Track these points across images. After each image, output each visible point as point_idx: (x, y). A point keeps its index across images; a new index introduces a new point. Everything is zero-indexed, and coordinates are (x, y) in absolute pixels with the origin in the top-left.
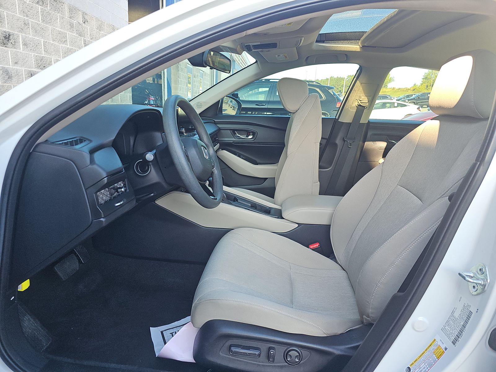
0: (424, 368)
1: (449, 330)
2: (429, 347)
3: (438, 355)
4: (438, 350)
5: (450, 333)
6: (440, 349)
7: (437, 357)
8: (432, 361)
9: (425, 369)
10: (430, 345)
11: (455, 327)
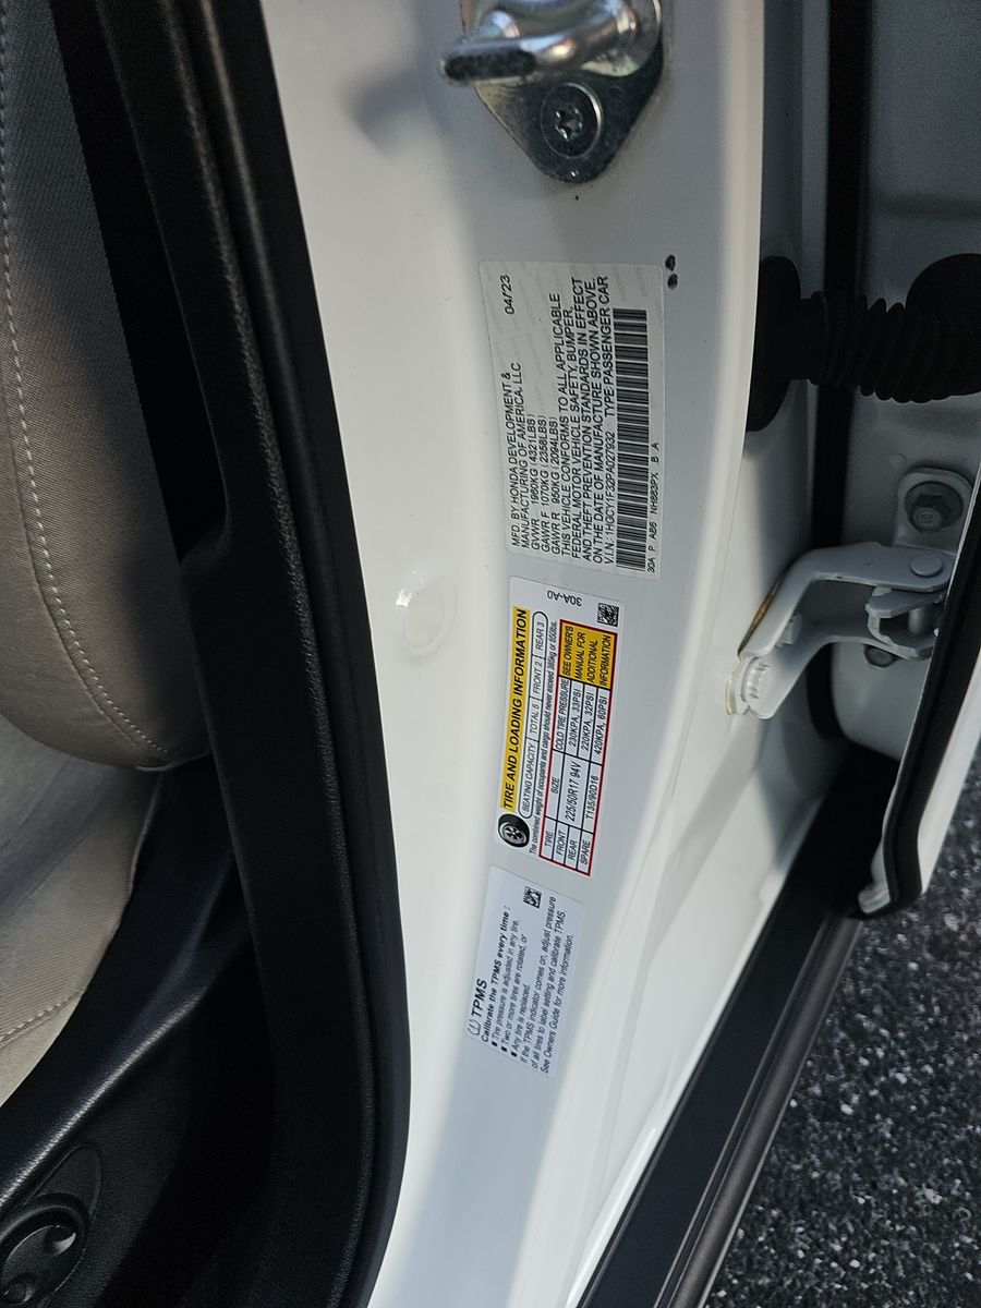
0: (576, 773)
1: (555, 516)
2: (519, 664)
3: (591, 672)
4: (575, 649)
5: (576, 527)
6: (581, 636)
7: (597, 681)
8: (587, 717)
9: (583, 772)
10: (520, 653)
11: (582, 472)
